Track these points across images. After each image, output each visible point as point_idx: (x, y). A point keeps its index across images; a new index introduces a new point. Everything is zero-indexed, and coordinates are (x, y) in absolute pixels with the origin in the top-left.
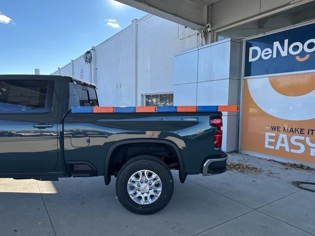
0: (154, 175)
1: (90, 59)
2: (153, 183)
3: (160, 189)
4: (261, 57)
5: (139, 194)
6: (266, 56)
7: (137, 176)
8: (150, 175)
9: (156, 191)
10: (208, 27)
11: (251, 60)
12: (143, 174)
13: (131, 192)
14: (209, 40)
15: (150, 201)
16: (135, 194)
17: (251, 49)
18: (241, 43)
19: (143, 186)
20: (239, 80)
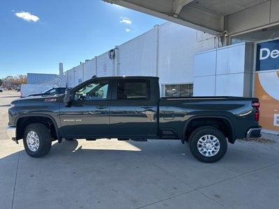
0: (215, 139)
1: (114, 56)
2: (214, 144)
3: (219, 147)
4: (270, 56)
5: (205, 150)
6: (274, 55)
7: (203, 139)
8: (212, 138)
9: (215, 149)
10: (225, 33)
11: (261, 58)
12: (208, 138)
13: (200, 149)
14: (225, 43)
15: (212, 155)
16: (202, 150)
17: (261, 50)
18: (253, 45)
19: (207, 145)
20: (251, 74)
